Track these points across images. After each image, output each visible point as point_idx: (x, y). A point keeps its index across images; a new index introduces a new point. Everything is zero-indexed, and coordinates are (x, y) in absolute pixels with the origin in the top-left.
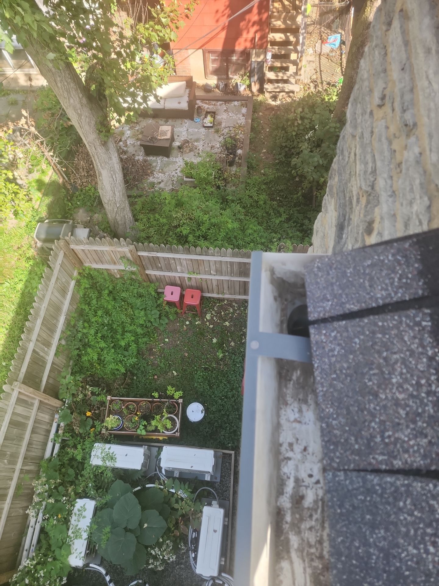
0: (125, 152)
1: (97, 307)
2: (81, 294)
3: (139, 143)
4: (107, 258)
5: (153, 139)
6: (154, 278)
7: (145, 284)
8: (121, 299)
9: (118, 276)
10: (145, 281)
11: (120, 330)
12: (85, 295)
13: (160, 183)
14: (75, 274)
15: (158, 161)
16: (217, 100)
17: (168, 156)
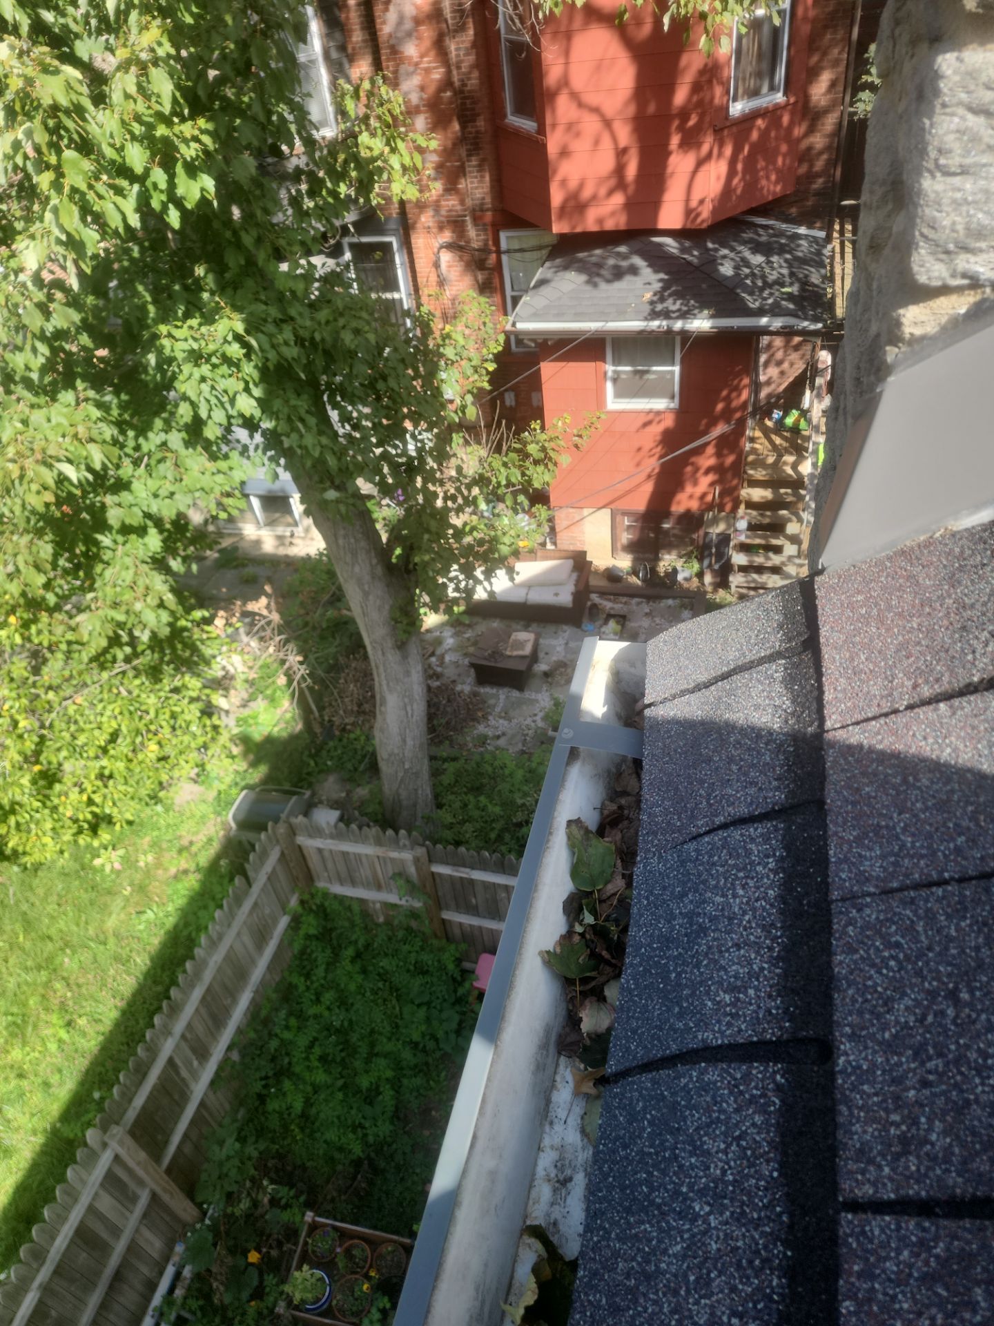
0: (437, 676)
1: (322, 986)
2: (297, 947)
3: (466, 661)
4: (365, 872)
5: (496, 654)
6: (457, 931)
7: (435, 942)
8: (379, 974)
9: (381, 920)
10: (436, 936)
11: (364, 1050)
12: (303, 952)
13: (498, 737)
14: (294, 902)
15: (500, 697)
16: (632, 596)
17: (520, 688)
